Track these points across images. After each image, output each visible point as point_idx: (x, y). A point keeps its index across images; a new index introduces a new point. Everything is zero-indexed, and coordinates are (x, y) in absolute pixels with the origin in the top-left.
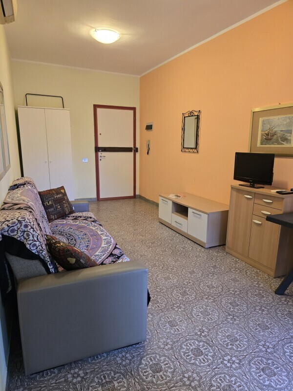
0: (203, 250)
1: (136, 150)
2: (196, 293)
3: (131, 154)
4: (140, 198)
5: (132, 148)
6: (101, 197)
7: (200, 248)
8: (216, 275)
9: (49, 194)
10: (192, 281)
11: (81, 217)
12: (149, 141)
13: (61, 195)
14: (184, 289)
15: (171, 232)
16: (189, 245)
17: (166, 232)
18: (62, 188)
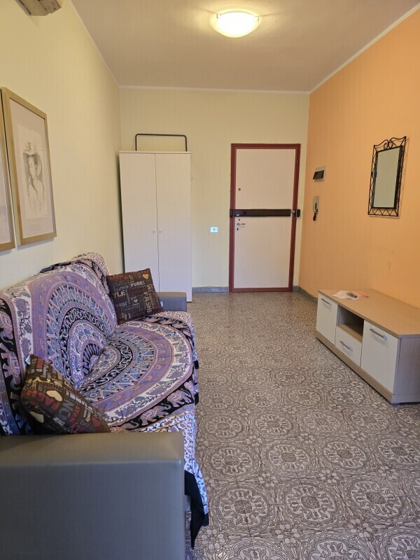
0: (385, 406)
1: (297, 213)
2: (337, 507)
3: (289, 220)
4: (299, 292)
5: (290, 210)
6: (236, 286)
7: (380, 400)
8: (398, 470)
9: (123, 279)
10: (339, 474)
11: (167, 319)
12: (317, 198)
13: (141, 283)
14: (315, 489)
15: (332, 361)
16: (358, 391)
17: (323, 359)
18: (148, 271)
